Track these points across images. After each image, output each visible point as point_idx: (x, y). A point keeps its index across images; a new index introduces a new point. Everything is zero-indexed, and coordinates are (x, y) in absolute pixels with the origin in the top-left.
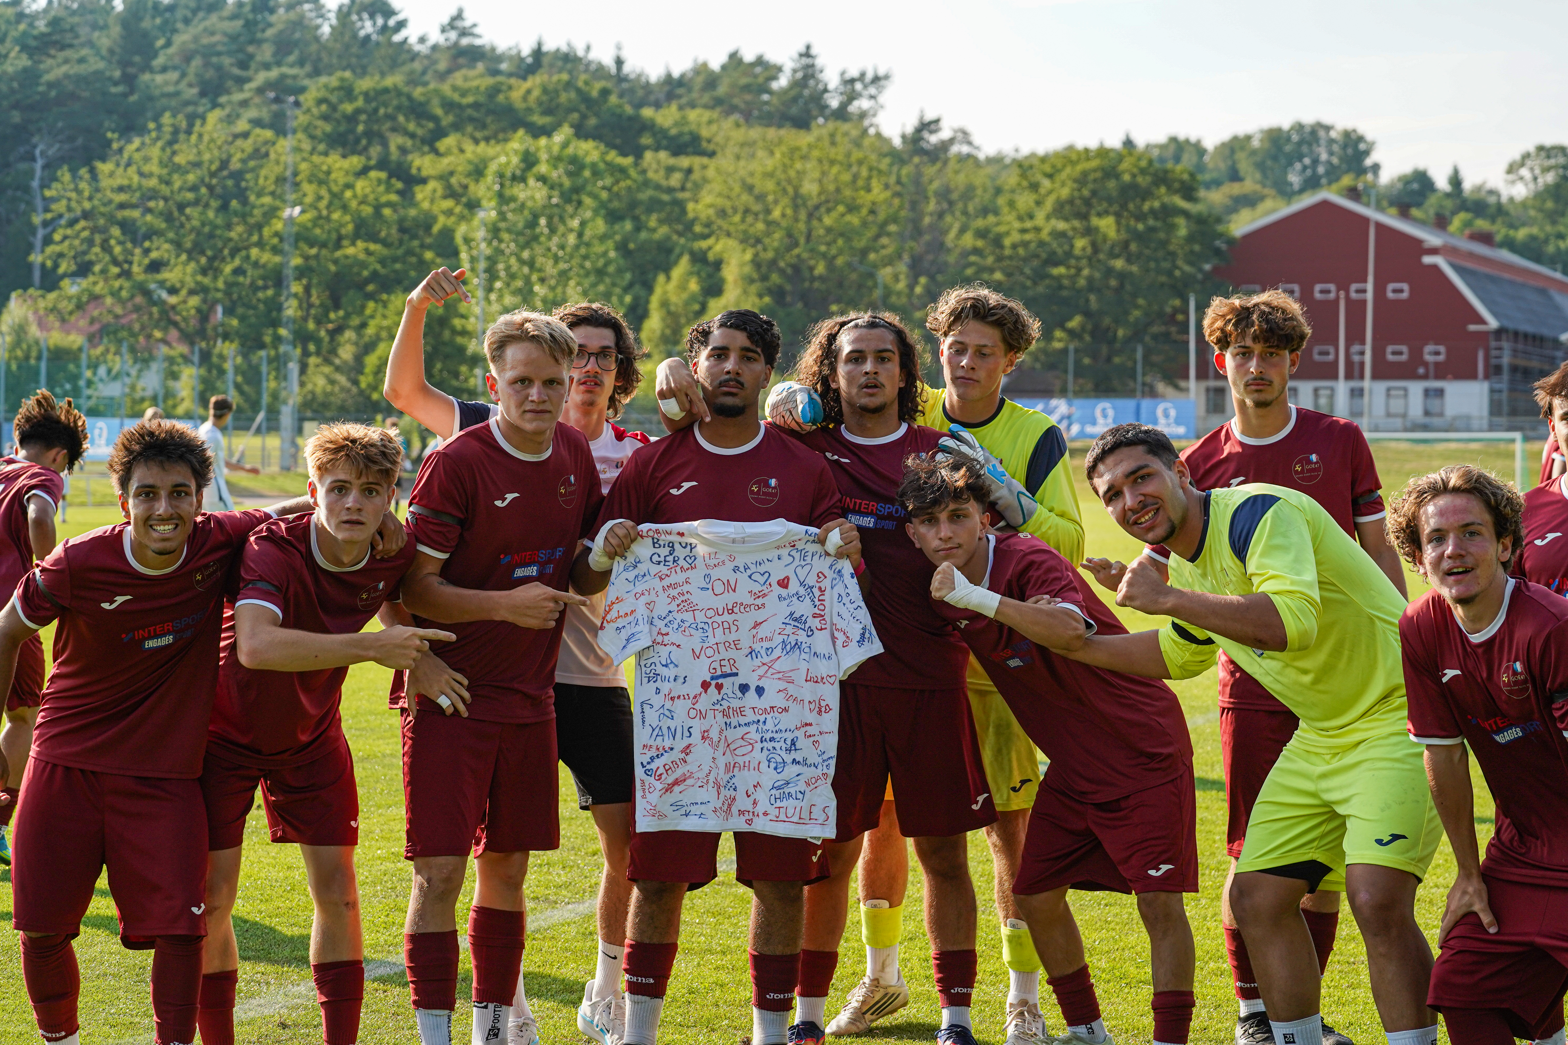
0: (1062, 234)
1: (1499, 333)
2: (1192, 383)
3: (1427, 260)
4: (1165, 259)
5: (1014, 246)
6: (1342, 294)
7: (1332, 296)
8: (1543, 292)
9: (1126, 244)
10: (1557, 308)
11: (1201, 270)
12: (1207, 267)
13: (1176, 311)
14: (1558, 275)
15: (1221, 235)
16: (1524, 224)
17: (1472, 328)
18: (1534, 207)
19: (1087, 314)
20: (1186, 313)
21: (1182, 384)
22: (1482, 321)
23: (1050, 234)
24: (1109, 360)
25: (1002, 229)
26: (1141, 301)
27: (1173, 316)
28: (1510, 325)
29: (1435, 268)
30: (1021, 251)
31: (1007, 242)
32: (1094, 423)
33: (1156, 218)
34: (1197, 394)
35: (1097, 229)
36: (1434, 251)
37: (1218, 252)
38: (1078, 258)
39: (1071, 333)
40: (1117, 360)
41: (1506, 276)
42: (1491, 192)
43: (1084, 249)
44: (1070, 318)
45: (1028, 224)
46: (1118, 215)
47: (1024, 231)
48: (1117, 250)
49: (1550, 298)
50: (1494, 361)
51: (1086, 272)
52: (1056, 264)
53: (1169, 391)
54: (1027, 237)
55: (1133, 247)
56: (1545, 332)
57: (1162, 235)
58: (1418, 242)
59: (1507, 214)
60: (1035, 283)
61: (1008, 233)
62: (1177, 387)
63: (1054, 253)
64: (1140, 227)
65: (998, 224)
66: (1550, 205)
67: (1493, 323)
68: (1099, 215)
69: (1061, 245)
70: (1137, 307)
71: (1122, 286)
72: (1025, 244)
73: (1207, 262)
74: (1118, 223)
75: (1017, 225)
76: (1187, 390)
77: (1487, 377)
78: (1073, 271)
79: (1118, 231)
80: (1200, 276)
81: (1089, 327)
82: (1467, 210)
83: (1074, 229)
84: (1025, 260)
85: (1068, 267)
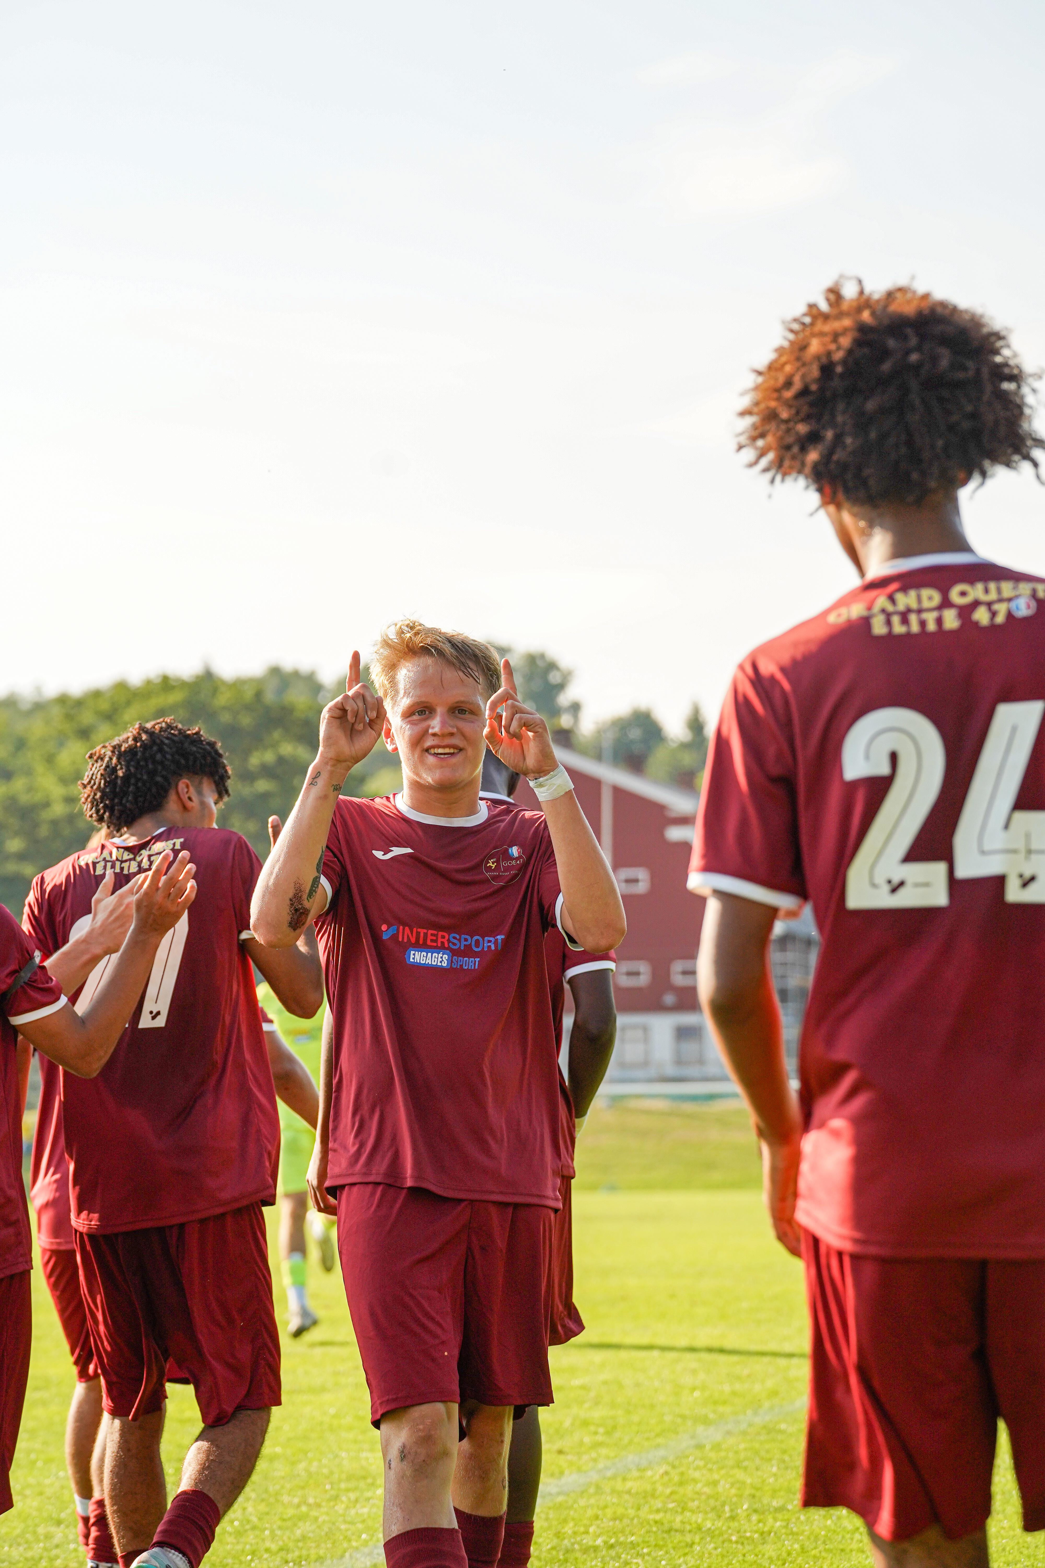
3: (675, 834)
36: (684, 821)
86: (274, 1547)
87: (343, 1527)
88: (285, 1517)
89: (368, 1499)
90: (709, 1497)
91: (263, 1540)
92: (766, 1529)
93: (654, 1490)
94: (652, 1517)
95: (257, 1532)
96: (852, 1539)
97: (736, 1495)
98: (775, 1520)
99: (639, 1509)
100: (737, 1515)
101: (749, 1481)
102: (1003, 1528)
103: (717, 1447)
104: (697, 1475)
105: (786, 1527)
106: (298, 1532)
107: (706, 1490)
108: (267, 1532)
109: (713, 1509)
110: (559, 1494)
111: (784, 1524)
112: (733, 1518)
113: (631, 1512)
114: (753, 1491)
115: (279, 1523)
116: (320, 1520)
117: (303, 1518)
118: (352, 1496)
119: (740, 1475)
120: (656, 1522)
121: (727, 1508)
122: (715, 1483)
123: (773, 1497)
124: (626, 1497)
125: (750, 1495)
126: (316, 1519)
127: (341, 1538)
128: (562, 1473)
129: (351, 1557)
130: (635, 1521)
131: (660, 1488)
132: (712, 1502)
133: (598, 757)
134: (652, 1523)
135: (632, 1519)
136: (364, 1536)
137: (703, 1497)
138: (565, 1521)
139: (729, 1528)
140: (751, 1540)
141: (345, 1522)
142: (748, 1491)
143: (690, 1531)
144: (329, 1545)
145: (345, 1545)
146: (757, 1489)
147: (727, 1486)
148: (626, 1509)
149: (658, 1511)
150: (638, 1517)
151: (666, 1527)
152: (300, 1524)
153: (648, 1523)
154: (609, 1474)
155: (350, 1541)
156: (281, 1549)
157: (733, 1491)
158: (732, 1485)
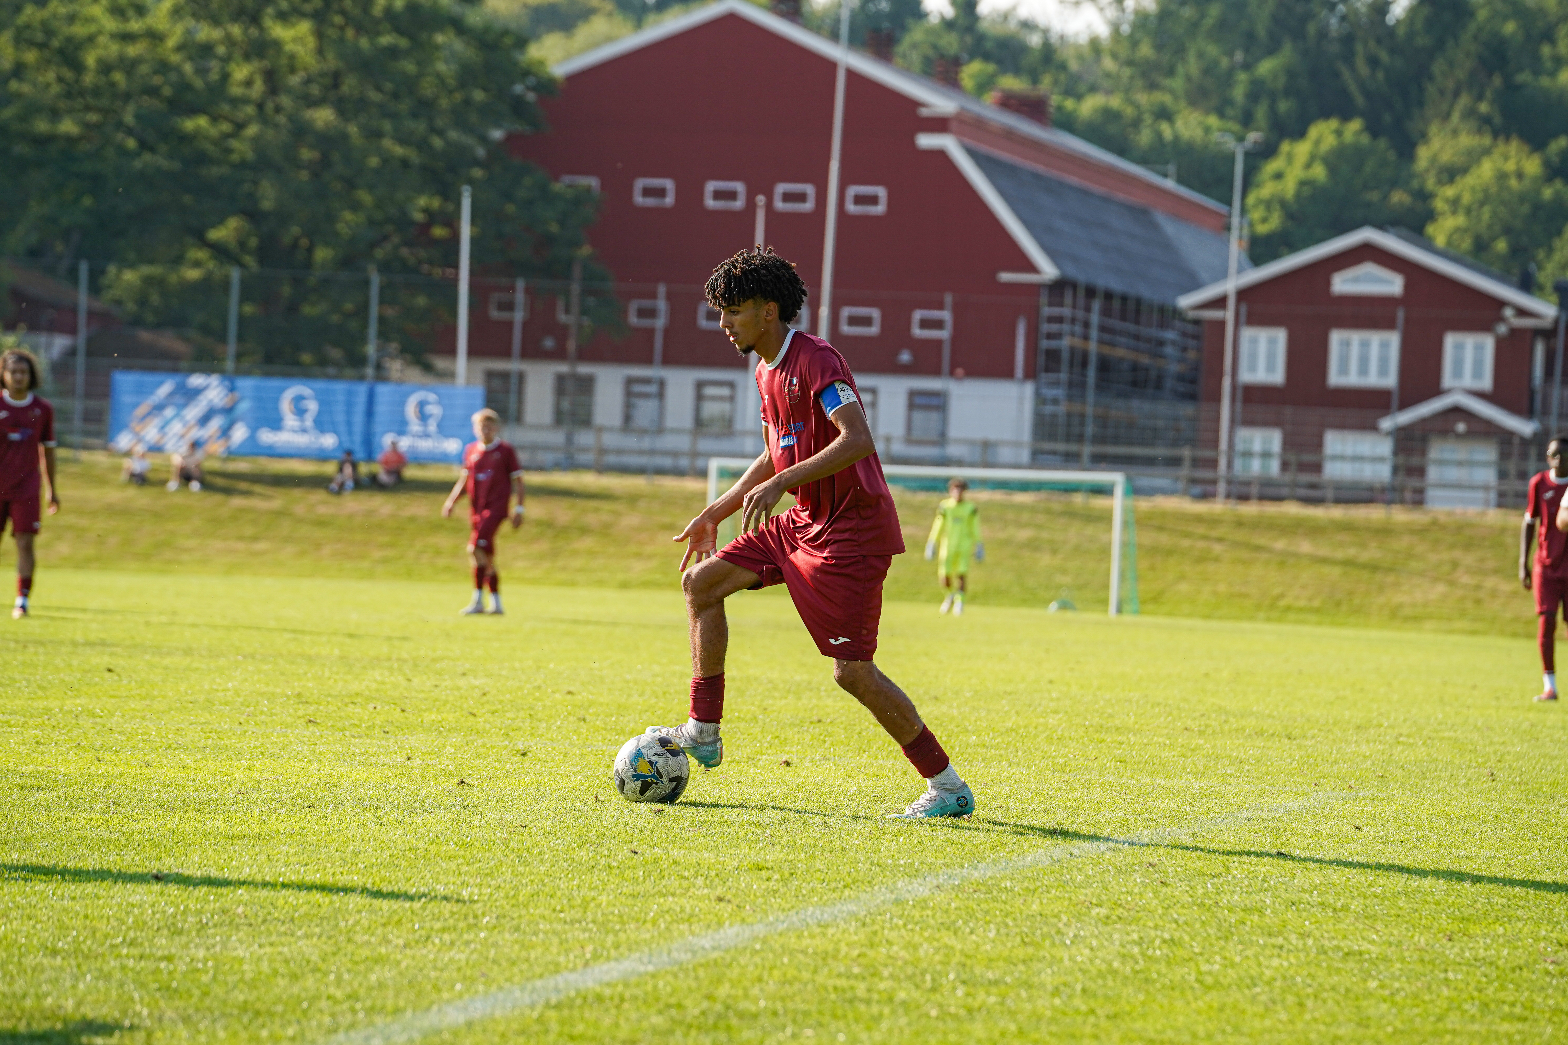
0: (206, 50)
1: (1058, 287)
2: (461, 362)
3: (926, 141)
4: (415, 115)
5: (105, 68)
6: (761, 200)
7: (739, 204)
8: (1141, 214)
9: (336, 79)
10: (1167, 246)
11: (484, 139)
12: (497, 134)
13: (432, 217)
14: (1170, 184)
15: (526, 73)
16: (1093, 89)
17: (1006, 277)
18: (1115, 56)
19: (253, 215)
20: (452, 222)
21: (440, 363)
22: (1030, 267)
23: (180, 48)
24: (292, 309)
25: (79, 30)
26: (365, 197)
27: (425, 227)
28: (1081, 277)
29: (941, 155)
30: (118, 77)
31: (90, 59)
32: (276, 424)
33: (399, 30)
34: (469, 382)
35: (277, 44)
36: (940, 125)
37: (518, 107)
38: (236, 102)
39: (220, 251)
40: (308, 310)
41: (1074, 180)
42: (1027, 25)
43: (248, 83)
44: (220, 221)
45: (135, 25)
46: (319, 17)
47: (127, 37)
48: (315, 90)
49: (1154, 226)
50: (1045, 344)
51: (252, 130)
52: (193, 111)
53: (414, 374)
54: (132, 50)
55: (350, 85)
56: (1146, 292)
57: (410, 67)
58: (912, 104)
59: (1063, 67)
60: (144, 145)
61: (91, 39)
62: (428, 368)
63: (184, 86)
64: (364, 43)
65: (72, 18)
66: (1146, 50)
67: (1048, 270)
68: (283, 17)
69: (201, 71)
70: (356, 207)
71: (325, 162)
72: (129, 66)
73: (498, 126)
74: (319, 35)
75: (110, 24)
76: (451, 375)
77: (1030, 374)
78: (226, 127)
79: (320, 51)
80: (481, 152)
81: (253, 242)
82: (986, 57)
83: (229, 41)
84: (127, 97)
85: (215, 119)
86: (339, 994)
87: (433, 974)
88: (356, 958)
89: (467, 943)
90: (906, 963)
91: (327, 985)
92: (976, 1005)
93: (838, 951)
94: (831, 982)
95: (319, 975)
96: (1084, 1022)
97: (941, 963)
98: (988, 994)
99: (815, 972)
100: (941, 985)
101: (959, 946)
102: (1280, 1021)
103: (923, 904)
104: (893, 935)
105: (1002, 1003)
106: (373, 978)
107: (903, 953)
108: (332, 977)
109: (909, 978)
110: (714, 948)
111: (999, 999)
112: (934, 990)
113: (806, 975)
114: (963, 959)
115: (349, 965)
116: (404, 964)
117: (379, 960)
118: (446, 937)
119: (948, 938)
120: (835, 988)
121: (928, 977)
122: (916, 948)
123: (988, 968)
124: (801, 957)
125: (959, 963)
126: (398, 963)
127: (429, 987)
128: (720, 924)
129: (439, 1010)
130: (810, 987)
131: (844, 949)
132: (910, 970)
133: (834, 36)
134: (831, 989)
135: (806, 984)
136: (458, 987)
137: (900, 963)
138: (719, 981)
139: (928, 1000)
140: (956, 1017)
141: (435, 968)
142: (957, 958)
143: (878, 1002)
144: (412, 997)
145: (434, 996)
146: (967, 956)
147: (931, 951)
148: (800, 971)
149: (839, 975)
150: (814, 981)
151: (849, 995)
152: (377, 968)
153: (826, 989)
154: (781, 927)
155: (439, 991)
156: (349, 997)
157: (937, 958)
158: (937, 951)
